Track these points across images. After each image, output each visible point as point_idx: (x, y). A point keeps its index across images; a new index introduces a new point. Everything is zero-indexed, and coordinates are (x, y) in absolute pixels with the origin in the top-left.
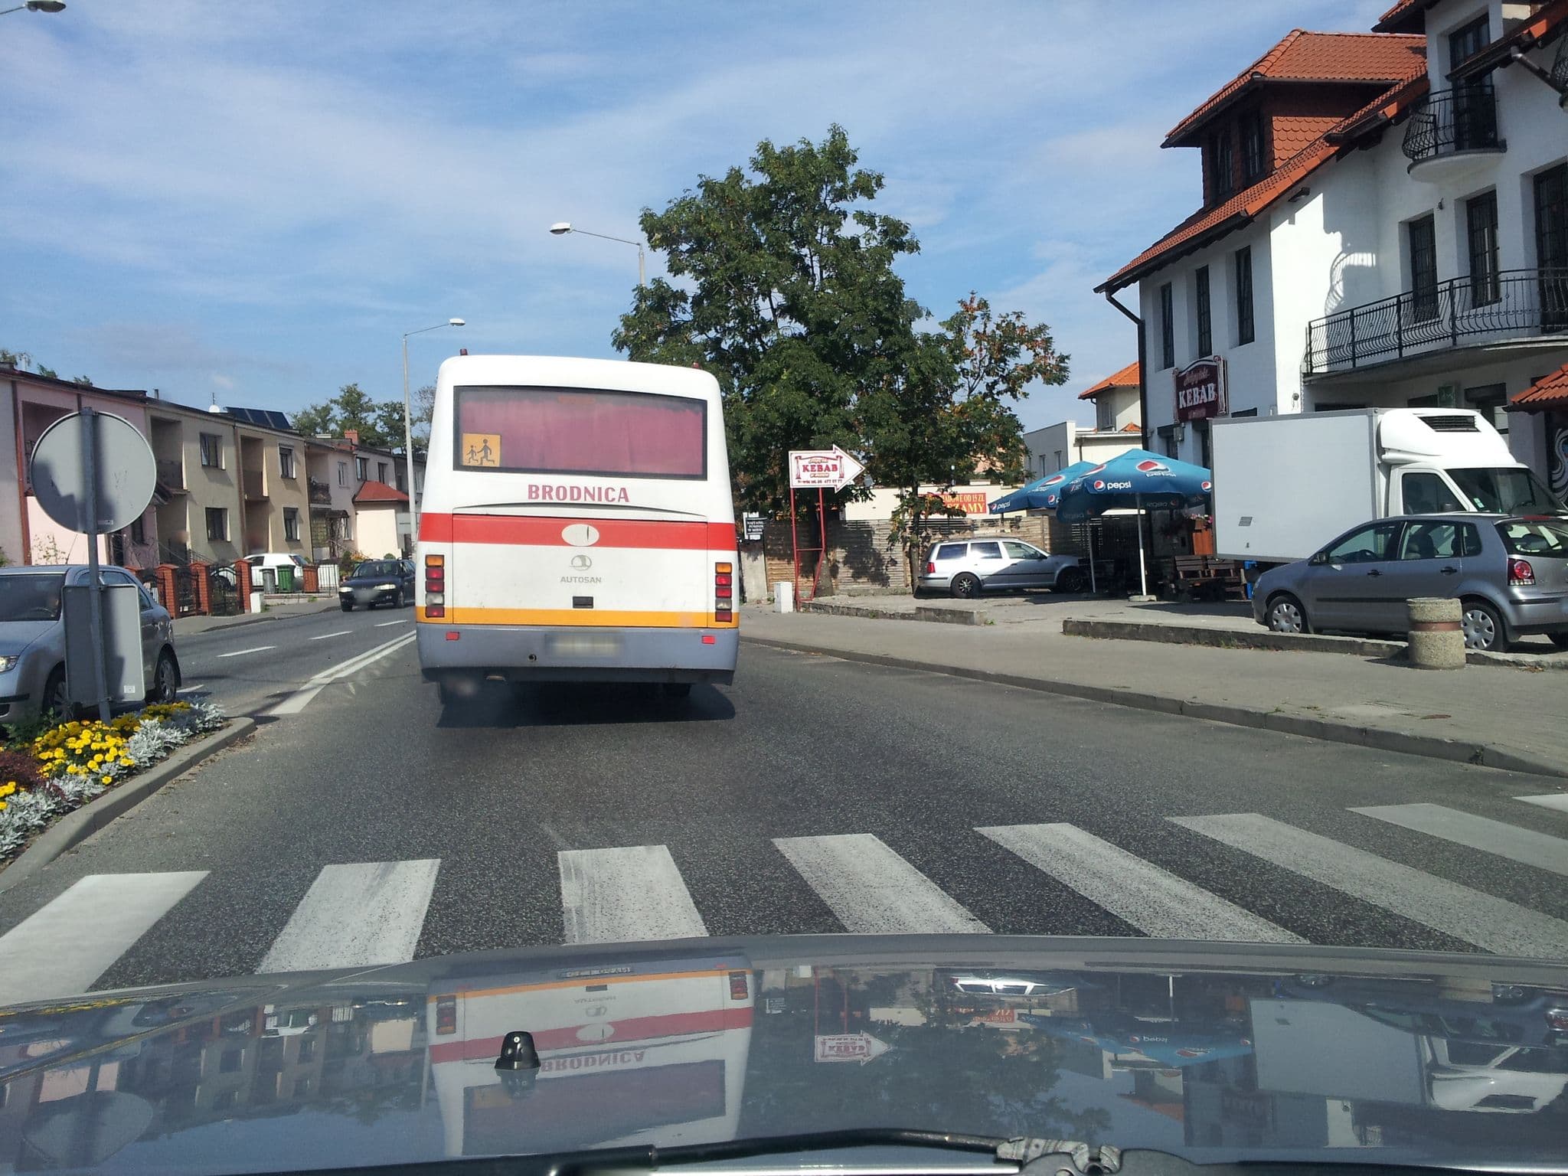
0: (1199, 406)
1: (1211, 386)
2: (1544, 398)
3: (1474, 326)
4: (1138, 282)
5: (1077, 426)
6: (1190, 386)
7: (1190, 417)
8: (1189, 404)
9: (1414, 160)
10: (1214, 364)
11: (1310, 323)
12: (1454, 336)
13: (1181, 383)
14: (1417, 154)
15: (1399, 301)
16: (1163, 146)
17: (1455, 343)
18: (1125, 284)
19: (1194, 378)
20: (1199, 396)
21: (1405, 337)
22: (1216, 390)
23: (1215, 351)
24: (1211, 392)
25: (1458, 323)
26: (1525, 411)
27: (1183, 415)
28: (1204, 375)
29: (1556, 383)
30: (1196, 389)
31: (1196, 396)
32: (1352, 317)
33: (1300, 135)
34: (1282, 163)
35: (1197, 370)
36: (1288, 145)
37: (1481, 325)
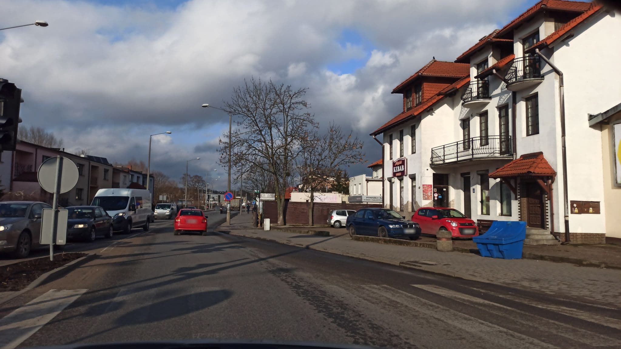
0: (399, 172)
1: (403, 166)
2: (498, 174)
3: (479, 152)
4: (383, 133)
5: (366, 176)
6: (397, 166)
7: (396, 175)
8: (397, 171)
9: (464, 101)
10: (403, 159)
11: (432, 149)
12: (473, 155)
13: (394, 165)
14: (465, 99)
15: (457, 143)
16: (392, 93)
17: (473, 157)
18: (379, 134)
19: (397, 164)
20: (400, 169)
21: (459, 154)
22: (404, 167)
23: (404, 156)
24: (403, 168)
25: (474, 151)
26: (493, 178)
27: (394, 174)
28: (401, 163)
29: (502, 170)
30: (398, 167)
31: (398, 169)
32: (444, 148)
33: (432, 92)
34: (426, 100)
35: (399, 161)
36: (428, 95)
37: (480, 152)
